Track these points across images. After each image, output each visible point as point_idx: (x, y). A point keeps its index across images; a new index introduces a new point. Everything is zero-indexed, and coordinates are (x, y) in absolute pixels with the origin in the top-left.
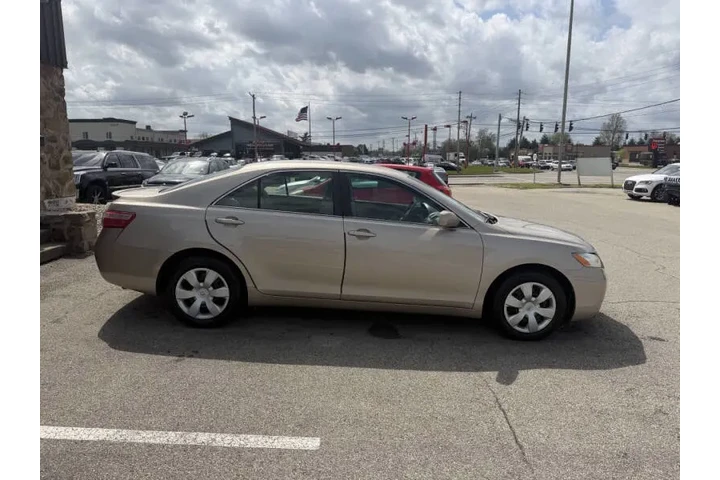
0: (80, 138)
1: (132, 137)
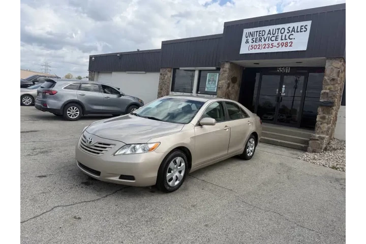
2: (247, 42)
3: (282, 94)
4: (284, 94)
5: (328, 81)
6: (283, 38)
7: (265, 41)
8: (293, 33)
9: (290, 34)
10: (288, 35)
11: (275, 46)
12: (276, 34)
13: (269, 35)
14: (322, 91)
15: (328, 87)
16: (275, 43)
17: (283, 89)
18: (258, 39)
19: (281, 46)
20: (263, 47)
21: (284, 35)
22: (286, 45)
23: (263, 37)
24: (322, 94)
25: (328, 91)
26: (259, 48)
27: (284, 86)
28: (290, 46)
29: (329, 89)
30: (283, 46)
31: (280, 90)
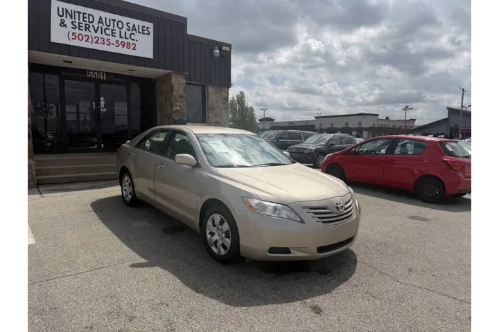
0: (343, 126)
1: (374, 125)
2: (63, 24)
3: (102, 110)
4: (105, 110)
5: (177, 97)
6: (123, 35)
7: (96, 32)
8: (134, 32)
9: (130, 32)
10: (128, 33)
11: (113, 44)
12: (111, 27)
13: (100, 25)
14: (174, 109)
15: (178, 104)
16: (113, 40)
17: (102, 103)
18: (83, 25)
19: (121, 46)
20: (95, 40)
21: (123, 31)
22: (128, 46)
23: (91, 24)
24: (175, 112)
25: (178, 108)
26: (87, 41)
27: (102, 99)
28: (134, 49)
29: (180, 106)
30: (124, 46)
31: (98, 104)
